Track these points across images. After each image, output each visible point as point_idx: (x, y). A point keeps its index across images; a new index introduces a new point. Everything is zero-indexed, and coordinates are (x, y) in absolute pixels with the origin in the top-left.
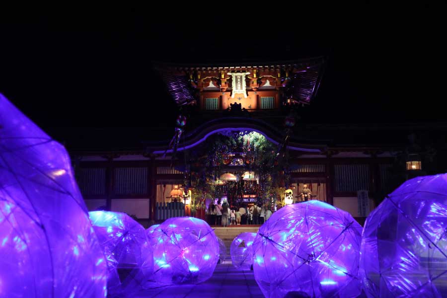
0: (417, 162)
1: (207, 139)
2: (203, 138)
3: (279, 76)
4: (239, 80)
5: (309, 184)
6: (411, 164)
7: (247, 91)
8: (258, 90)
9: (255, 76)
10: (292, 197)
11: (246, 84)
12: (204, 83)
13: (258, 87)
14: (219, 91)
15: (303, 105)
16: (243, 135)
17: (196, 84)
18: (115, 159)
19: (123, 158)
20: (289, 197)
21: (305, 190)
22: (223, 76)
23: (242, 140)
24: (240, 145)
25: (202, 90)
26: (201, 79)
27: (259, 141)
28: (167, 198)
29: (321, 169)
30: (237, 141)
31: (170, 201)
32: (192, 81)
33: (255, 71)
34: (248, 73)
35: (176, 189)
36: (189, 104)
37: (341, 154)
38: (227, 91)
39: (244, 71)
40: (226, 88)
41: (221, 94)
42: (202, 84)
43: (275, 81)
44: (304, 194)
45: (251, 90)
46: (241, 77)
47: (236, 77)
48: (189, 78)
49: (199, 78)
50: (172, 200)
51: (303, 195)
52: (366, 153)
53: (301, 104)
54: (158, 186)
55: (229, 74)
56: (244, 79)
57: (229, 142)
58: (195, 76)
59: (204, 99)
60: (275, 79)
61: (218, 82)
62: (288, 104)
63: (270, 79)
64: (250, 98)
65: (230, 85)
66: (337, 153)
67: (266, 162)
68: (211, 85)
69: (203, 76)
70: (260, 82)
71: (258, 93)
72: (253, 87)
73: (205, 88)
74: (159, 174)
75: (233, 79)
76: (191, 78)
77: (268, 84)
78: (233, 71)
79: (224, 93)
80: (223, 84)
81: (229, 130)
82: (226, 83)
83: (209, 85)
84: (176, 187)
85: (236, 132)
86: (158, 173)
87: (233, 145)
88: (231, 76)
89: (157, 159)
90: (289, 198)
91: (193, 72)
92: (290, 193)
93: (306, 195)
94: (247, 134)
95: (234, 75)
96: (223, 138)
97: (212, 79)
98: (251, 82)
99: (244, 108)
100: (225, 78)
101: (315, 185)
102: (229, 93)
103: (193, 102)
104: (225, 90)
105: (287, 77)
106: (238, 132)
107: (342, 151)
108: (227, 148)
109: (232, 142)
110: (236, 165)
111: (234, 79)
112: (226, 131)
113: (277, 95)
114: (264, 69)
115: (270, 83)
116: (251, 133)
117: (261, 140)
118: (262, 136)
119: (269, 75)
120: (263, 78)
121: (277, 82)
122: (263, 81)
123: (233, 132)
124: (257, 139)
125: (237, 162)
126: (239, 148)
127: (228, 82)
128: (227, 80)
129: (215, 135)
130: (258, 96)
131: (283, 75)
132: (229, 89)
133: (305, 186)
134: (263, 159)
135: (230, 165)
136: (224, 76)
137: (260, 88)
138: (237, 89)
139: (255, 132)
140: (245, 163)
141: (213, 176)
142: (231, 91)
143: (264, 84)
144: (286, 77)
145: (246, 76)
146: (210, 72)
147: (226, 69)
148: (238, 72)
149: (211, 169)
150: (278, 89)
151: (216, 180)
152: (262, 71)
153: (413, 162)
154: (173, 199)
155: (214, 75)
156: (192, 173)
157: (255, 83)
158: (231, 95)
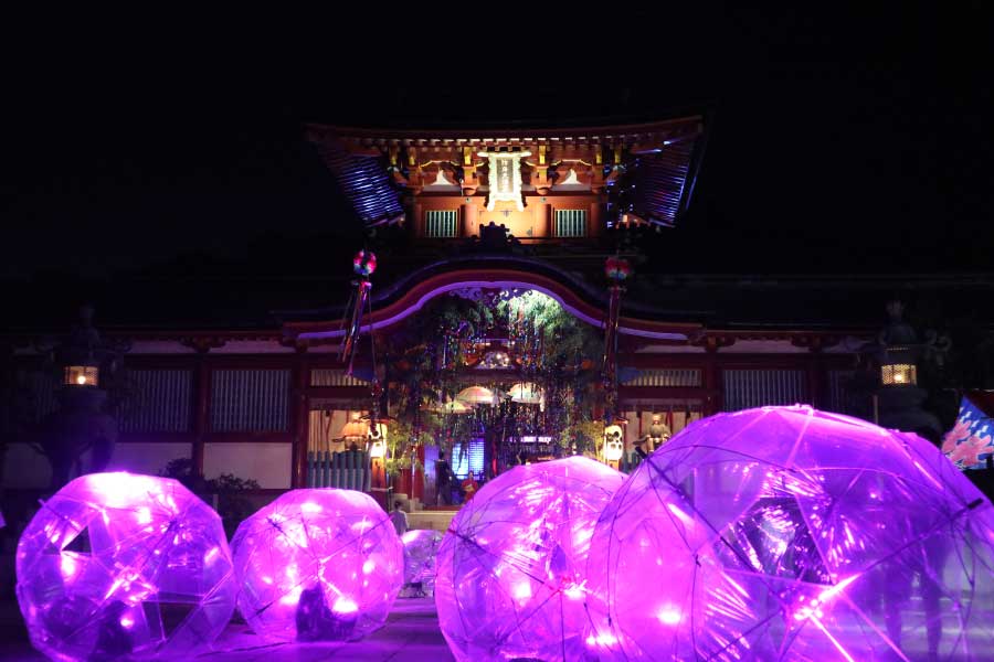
0: (906, 367)
1: (425, 305)
2: (416, 303)
3: (598, 161)
4: (505, 169)
5: (665, 414)
6: (894, 372)
7: (525, 194)
8: (550, 193)
9: (542, 160)
10: (620, 443)
11: (523, 179)
12: (424, 174)
13: (549, 186)
14: (457, 194)
15: (658, 229)
16: (507, 299)
17: (406, 177)
18: (213, 350)
19: (233, 347)
20: (614, 442)
21: (657, 428)
22: (468, 160)
23: (506, 309)
24: (502, 321)
25: (418, 192)
26: (416, 165)
27: (545, 312)
28: (334, 441)
29: (692, 379)
30: (495, 311)
31: (341, 449)
32: (396, 169)
33: (542, 148)
34: (527, 154)
35: (356, 421)
36: (393, 221)
37: (740, 346)
38: (478, 194)
39: (517, 149)
40: (474, 187)
41: (462, 200)
42: (420, 177)
43: (589, 173)
44: (653, 436)
45: (535, 194)
46: (511, 163)
47: (499, 162)
48: (390, 164)
49: (413, 163)
50: (346, 447)
51: (651, 439)
52: (796, 342)
53: (654, 225)
54: (314, 415)
55: (482, 154)
56: (517, 166)
57: (476, 313)
58: (403, 158)
59: (423, 212)
60: (589, 168)
61: (458, 174)
62: (623, 225)
63: (578, 167)
64: (531, 211)
65: (485, 182)
66: (730, 342)
67: (562, 360)
68: (442, 180)
69: (422, 158)
70: (553, 175)
71: (550, 200)
72: (538, 187)
73: (426, 187)
74: (315, 387)
75: (490, 166)
76: (394, 163)
77: (572, 179)
78: (491, 149)
79: (471, 199)
80: (468, 177)
81: (477, 285)
82: (474, 176)
83: (435, 180)
84: (356, 415)
85: (491, 290)
86: (313, 384)
87: (484, 320)
88: (486, 161)
89: (311, 350)
90: (614, 446)
91: (398, 149)
92: (617, 434)
93: (657, 440)
94: (518, 295)
95: (493, 157)
96: (463, 305)
97: (444, 167)
98: (533, 175)
99: (511, 236)
100: (472, 165)
101: (679, 416)
102: (483, 199)
103: (402, 219)
104: (473, 192)
105: (618, 164)
106: (497, 291)
107: (742, 337)
108: (471, 328)
109: (482, 315)
110: (493, 366)
111: (493, 167)
112: (469, 288)
113: (593, 206)
114: (564, 146)
115: (579, 178)
116: (526, 294)
117: (550, 309)
118: (552, 300)
119: (575, 157)
120: (561, 164)
121: (593, 176)
122: (561, 173)
123: (485, 290)
124: (541, 309)
125: (495, 361)
126: (499, 329)
127: (480, 174)
128: (478, 169)
129: (445, 296)
130: (549, 207)
131: (608, 159)
132: (482, 189)
133: (657, 417)
134: (555, 355)
135: (479, 367)
136: (472, 160)
137: (555, 189)
138: (500, 189)
139: (535, 292)
140: (513, 362)
141: (439, 392)
142: (486, 194)
143: (564, 179)
144: (614, 164)
145: (523, 161)
146: (437, 149)
147: (476, 144)
148: (504, 149)
149: (433, 376)
150: (595, 191)
151: (444, 401)
152: (560, 148)
153: (897, 367)
154: (349, 444)
155: (449, 156)
156: (392, 385)
157: (543, 176)
158: (486, 205)
